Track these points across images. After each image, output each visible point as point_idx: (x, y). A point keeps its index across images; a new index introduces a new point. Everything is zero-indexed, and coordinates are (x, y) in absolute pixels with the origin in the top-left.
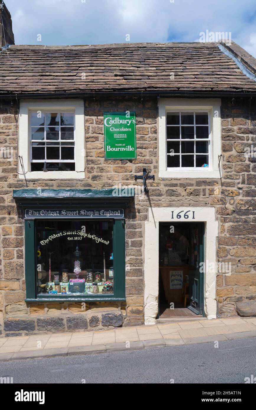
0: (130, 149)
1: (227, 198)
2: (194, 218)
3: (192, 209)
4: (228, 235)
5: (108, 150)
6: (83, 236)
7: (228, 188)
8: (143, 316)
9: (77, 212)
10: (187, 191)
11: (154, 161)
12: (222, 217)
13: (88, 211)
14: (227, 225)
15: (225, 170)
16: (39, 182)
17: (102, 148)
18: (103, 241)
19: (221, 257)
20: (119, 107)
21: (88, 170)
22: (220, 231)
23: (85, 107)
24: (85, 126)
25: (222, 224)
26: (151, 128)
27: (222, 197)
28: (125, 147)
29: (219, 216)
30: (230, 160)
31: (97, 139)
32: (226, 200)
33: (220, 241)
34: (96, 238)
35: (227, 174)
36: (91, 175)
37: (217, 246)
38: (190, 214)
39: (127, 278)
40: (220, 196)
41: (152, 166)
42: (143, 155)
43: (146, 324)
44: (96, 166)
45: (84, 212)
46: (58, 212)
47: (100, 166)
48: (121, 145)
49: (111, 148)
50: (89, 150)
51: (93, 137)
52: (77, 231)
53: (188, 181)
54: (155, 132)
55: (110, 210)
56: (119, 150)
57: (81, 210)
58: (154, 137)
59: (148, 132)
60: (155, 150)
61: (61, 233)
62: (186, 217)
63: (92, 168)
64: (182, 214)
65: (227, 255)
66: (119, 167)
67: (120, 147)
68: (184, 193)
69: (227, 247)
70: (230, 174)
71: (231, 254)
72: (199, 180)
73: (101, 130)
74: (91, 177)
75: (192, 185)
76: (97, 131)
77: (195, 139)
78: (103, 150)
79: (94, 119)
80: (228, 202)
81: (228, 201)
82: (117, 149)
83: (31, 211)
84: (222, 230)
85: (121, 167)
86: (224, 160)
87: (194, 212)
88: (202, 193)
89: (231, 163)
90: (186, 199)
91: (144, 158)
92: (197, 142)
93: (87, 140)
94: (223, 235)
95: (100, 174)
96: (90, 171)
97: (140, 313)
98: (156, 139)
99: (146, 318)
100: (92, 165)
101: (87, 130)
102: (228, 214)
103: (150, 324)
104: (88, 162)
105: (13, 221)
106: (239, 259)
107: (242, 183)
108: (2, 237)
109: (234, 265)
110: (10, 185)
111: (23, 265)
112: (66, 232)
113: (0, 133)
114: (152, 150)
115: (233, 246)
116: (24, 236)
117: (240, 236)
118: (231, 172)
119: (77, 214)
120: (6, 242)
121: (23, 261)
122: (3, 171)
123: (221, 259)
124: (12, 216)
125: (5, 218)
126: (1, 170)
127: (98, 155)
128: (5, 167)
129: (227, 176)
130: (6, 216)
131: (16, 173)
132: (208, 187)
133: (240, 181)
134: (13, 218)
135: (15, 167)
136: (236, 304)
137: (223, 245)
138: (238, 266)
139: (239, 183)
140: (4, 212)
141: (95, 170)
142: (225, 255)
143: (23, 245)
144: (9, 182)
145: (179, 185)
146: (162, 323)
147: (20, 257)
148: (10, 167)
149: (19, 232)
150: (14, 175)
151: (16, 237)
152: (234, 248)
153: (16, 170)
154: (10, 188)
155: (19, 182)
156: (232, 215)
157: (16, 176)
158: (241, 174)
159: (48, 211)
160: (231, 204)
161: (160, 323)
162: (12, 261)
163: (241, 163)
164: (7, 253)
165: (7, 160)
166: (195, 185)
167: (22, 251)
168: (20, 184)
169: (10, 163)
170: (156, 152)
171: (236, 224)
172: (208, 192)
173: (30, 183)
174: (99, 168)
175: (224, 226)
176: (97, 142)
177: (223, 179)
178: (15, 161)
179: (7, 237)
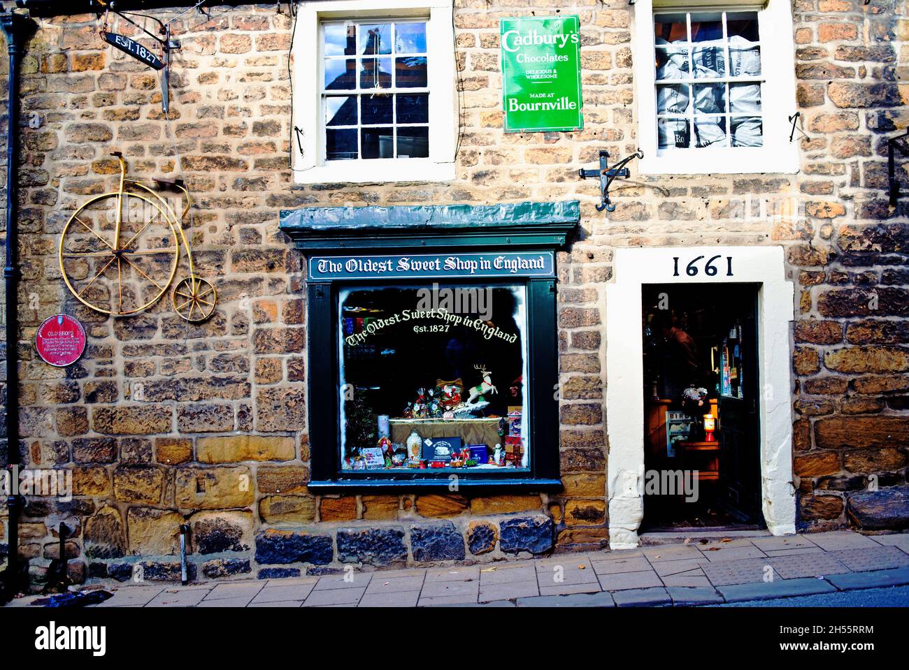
0: (566, 104)
1: (813, 222)
2: (730, 273)
3: (724, 251)
4: (819, 317)
5: (511, 110)
6: (451, 323)
7: (815, 198)
8: (606, 526)
9: (437, 262)
10: (712, 205)
11: (627, 134)
12: (803, 271)
13: (463, 258)
14: (817, 292)
15: (807, 153)
16: (344, 190)
17: (498, 103)
18: (500, 335)
19: (804, 375)
20: (538, 3)
21: (463, 158)
22: (798, 307)
23: (455, 7)
24: (455, 53)
25: (802, 288)
26: (617, 54)
27: (801, 221)
28: (553, 100)
29: (796, 268)
30: (820, 125)
31: (483, 82)
32: (810, 228)
33: (799, 332)
34: (484, 328)
35: (812, 162)
36: (471, 171)
37: (793, 344)
38: (721, 265)
39: (562, 427)
40: (796, 217)
41: (622, 145)
42: (598, 120)
43: (613, 546)
44: (482, 149)
45: (456, 261)
46: (389, 263)
47: (492, 147)
48: (543, 95)
49: (519, 104)
50: (465, 111)
51: (473, 79)
53: (713, 182)
54: (628, 63)
55: (520, 256)
56: (540, 107)
57: (446, 258)
58: (625, 74)
59: (610, 62)
60: (628, 107)
61: (396, 316)
62: (711, 271)
63: (473, 154)
64: (700, 265)
65: (819, 369)
66: (541, 149)
67: (541, 100)
68: (703, 212)
69: (819, 348)
70: (819, 161)
71: (829, 366)
72: (743, 177)
73: (495, 61)
74: (470, 176)
75: (723, 191)
76: (483, 64)
77: (728, 78)
78: (500, 108)
79: (477, 35)
80: (817, 234)
81: (818, 229)
82: (535, 107)
83: (324, 261)
84: (805, 306)
85: (545, 150)
86: (803, 129)
87: (729, 259)
88: (748, 210)
89: (822, 135)
90: (709, 227)
91: (602, 125)
92: (732, 85)
93: (460, 85)
94: (806, 316)
95: (491, 167)
96: (469, 162)
97: (598, 516)
98: (630, 80)
99: (612, 531)
100: (473, 147)
101: (459, 63)
102: (818, 263)
103: (623, 546)
104: (462, 137)
105: (280, 287)
106: (850, 378)
107: (852, 185)
108: (253, 328)
109: (838, 393)
110: (273, 200)
111: (302, 395)
112: (410, 314)
113: (250, 75)
114: (622, 106)
115: (834, 344)
116: (305, 325)
117: (852, 320)
118: (822, 156)
119: (438, 268)
120: (263, 341)
121: (303, 386)
122: (256, 167)
123: (802, 380)
124: (277, 274)
125: (261, 280)
126: (251, 164)
127: (487, 123)
128: (262, 156)
129: (811, 166)
130: (264, 274)
131: (287, 171)
132: (762, 197)
133: (847, 178)
134: (280, 280)
135: (287, 155)
136: (846, 495)
137: (806, 341)
138: (848, 397)
139: (843, 185)
140: (257, 263)
141: (481, 159)
142: (812, 367)
143: (302, 347)
144: (270, 193)
145: (690, 191)
146: (655, 544)
147: (295, 376)
148: (273, 155)
149: (293, 314)
150: (283, 174)
151: (286, 326)
152: (836, 351)
153: (288, 161)
154: (274, 205)
155: (295, 192)
156: (828, 264)
157: (287, 176)
158: (847, 161)
159: (365, 260)
160: (824, 238)
161: (648, 544)
162: (276, 386)
163: (846, 133)
164: (265, 367)
165: (265, 139)
166: (730, 190)
167: (301, 361)
168: (297, 197)
169: (273, 145)
170: (631, 111)
171: (839, 288)
172: (763, 208)
173: (321, 193)
174: (491, 152)
175: (808, 293)
176: (483, 90)
177: (801, 174)
178: (286, 142)
179: (265, 326)
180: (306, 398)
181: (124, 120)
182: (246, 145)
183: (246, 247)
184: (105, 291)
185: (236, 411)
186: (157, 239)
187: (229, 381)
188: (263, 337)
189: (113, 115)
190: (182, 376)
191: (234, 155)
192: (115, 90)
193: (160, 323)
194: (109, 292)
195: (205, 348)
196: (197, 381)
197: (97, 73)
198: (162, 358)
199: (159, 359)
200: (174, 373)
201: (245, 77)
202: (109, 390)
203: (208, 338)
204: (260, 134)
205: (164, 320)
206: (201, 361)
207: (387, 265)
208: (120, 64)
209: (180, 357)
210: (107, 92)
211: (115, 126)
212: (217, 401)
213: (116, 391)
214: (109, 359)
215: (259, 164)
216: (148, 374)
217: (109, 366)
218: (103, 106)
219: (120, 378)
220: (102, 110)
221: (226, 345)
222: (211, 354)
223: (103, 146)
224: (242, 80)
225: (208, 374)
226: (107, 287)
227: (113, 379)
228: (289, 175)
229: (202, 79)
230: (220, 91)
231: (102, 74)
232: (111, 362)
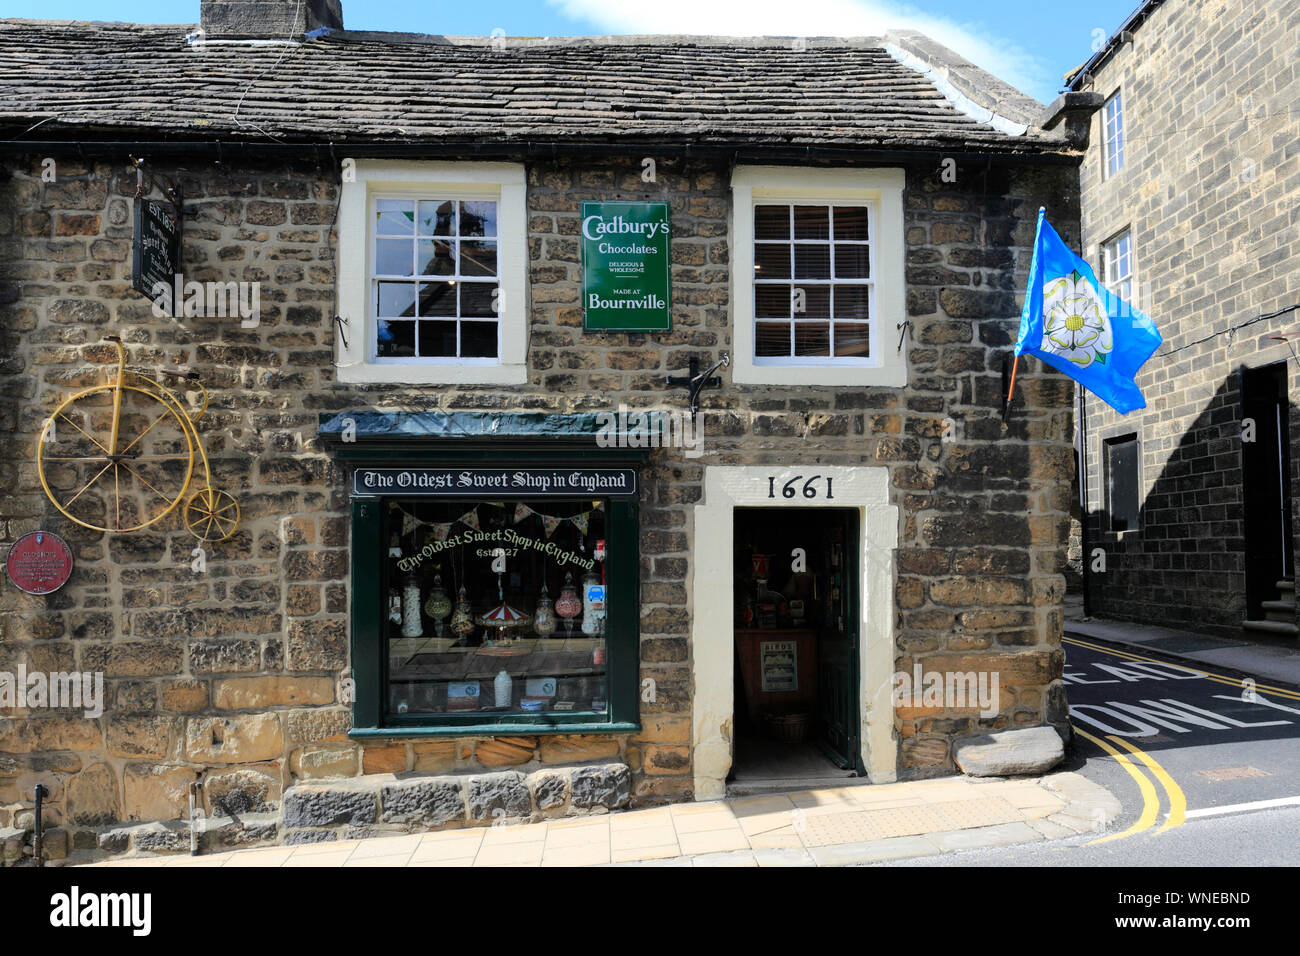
0: (653, 302)
1: (921, 441)
2: (830, 496)
3: (825, 471)
4: (925, 546)
5: (592, 306)
6: (520, 547)
7: (923, 416)
8: (691, 774)
9: (504, 477)
10: (812, 422)
11: (721, 338)
12: (909, 495)
13: (534, 474)
14: (923, 517)
15: (916, 366)
16: (396, 392)
17: (577, 299)
18: (576, 562)
19: (908, 608)
20: (625, 186)
21: (537, 360)
22: (902, 534)
23: (529, 186)
24: (528, 238)
25: (907, 513)
26: (712, 249)
27: (908, 440)
28: (639, 298)
29: (901, 492)
30: (930, 336)
31: (561, 274)
32: (917, 448)
33: (904, 561)
34: (558, 552)
35: (920, 375)
36: (544, 374)
37: (897, 574)
38: (820, 487)
39: (644, 664)
40: (902, 436)
41: (714, 351)
42: (689, 321)
43: (698, 798)
44: (557, 350)
45: (525, 477)
46: (449, 477)
47: (569, 349)
48: (629, 292)
49: (600, 300)
50: (540, 305)
51: (549, 270)
52: (502, 531)
53: (813, 394)
54: (724, 258)
55: (599, 473)
56: (624, 305)
57: (514, 473)
58: (721, 271)
59: (705, 257)
60: (723, 308)
61: (457, 538)
62: (809, 493)
63: (547, 355)
64: (798, 486)
65: (924, 602)
66: (624, 353)
67: (626, 297)
68: (802, 428)
69: (924, 579)
70: (929, 375)
71: (935, 599)
72: (845, 391)
73: (574, 250)
74: (543, 380)
75: (824, 405)
76: (560, 252)
77: (833, 281)
78: (578, 304)
79: (554, 219)
80: (925, 454)
81: (926, 450)
82: (618, 304)
83: (372, 474)
84: (910, 533)
85: (629, 354)
86: (912, 338)
87: (830, 480)
88: (851, 429)
89: (933, 347)
90: (809, 444)
91: (693, 328)
92: (838, 288)
93: (534, 276)
94: (911, 545)
95: (568, 371)
96: (542, 365)
97: (681, 765)
98: (726, 278)
99: (697, 781)
100: (548, 348)
101: (533, 251)
102: (925, 487)
103: (710, 798)
104: (535, 336)
105: (319, 503)
106: (957, 611)
107: (962, 403)
108: (284, 550)
109: (943, 628)
110: (312, 400)
111: (344, 629)
112: (472, 535)
113: (284, 251)
114: (715, 307)
115: (940, 575)
116: (349, 548)
117: (960, 549)
118: (932, 370)
119: (504, 485)
120: (297, 565)
121: (346, 617)
122: (290, 361)
123: (906, 613)
124: (315, 488)
125: (295, 494)
126: (285, 358)
127: (563, 320)
128: (297, 349)
129: (920, 380)
130: (299, 487)
131: (328, 367)
132: (868, 412)
133: (958, 394)
134: (318, 495)
135: (328, 348)
136: (951, 738)
137: (911, 572)
138: (954, 632)
139: (953, 401)
140: (291, 475)
141: (556, 361)
142: (917, 599)
143: (346, 573)
144: (307, 392)
145: (788, 405)
146: (745, 794)
147: (336, 606)
148: (312, 348)
149: (334, 534)
150: (324, 371)
151: (325, 549)
152: (942, 582)
153: (330, 356)
154: (312, 407)
155: (338, 392)
156: (935, 488)
157: (329, 374)
158: (959, 376)
159: (420, 474)
160: (931, 459)
161: (738, 794)
162: (312, 618)
163: (958, 345)
164: (299, 596)
165: (302, 329)
166: (832, 405)
167: (343, 589)
168: (340, 397)
169: (311, 336)
170: (726, 312)
171: (947, 514)
172: (869, 424)
173: (370, 394)
174: (567, 354)
175: (914, 518)
176: (561, 282)
177: (909, 389)
178: (327, 333)
179: (300, 548)
180: (348, 632)
181: (124, 298)
182: (279, 335)
183: (278, 455)
184: (99, 503)
185: (263, 646)
186: (165, 443)
187: (255, 611)
188: (297, 561)
189: (111, 291)
190: (196, 605)
191: (264, 346)
192: (114, 261)
193: (169, 543)
194: (104, 505)
195: (226, 572)
196: (216, 611)
197: (89, 239)
198: (171, 585)
199: (168, 586)
200: (186, 602)
201: (278, 254)
202: (104, 623)
203: (229, 561)
204: (296, 323)
205: (174, 539)
206: (220, 590)
207: (446, 480)
208: (119, 230)
209: (194, 583)
210: (102, 263)
211: (113, 305)
212: (239, 635)
213: (111, 624)
214: (103, 587)
215: (295, 357)
216: (152, 603)
217: (103, 595)
218: (96, 279)
219: (116, 610)
220: (95, 284)
221: (252, 569)
222: (233, 581)
223: (97, 329)
224: (274, 257)
225: (229, 604)
226: (101, 499)
227: (109, 609)
228: (330, 372)
229: (225, 254)
230: (247, 269)
231: (96, 241)
232: (106, 590)
